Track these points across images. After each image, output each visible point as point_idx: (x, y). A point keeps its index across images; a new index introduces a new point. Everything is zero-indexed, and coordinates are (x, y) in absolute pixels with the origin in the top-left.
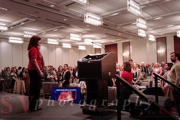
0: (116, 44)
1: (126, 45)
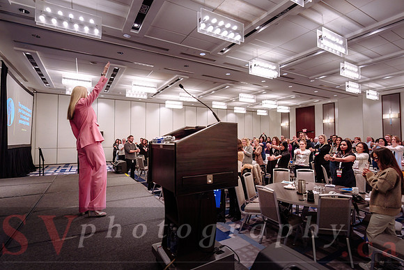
0: (313, 107)
1: (328, 108)
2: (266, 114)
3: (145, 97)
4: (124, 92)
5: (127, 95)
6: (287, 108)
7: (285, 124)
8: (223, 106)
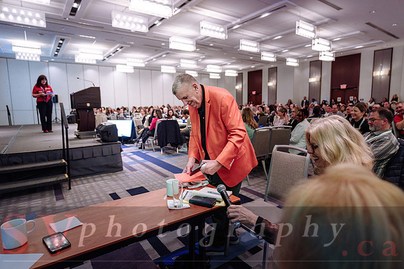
1: (273, 72)
2: (219, 77)
3: (95, 62)
4: (73, 57)
5: (76, 61)
6: (235, 72)
7: (238, 87)
8: (173, 70)
